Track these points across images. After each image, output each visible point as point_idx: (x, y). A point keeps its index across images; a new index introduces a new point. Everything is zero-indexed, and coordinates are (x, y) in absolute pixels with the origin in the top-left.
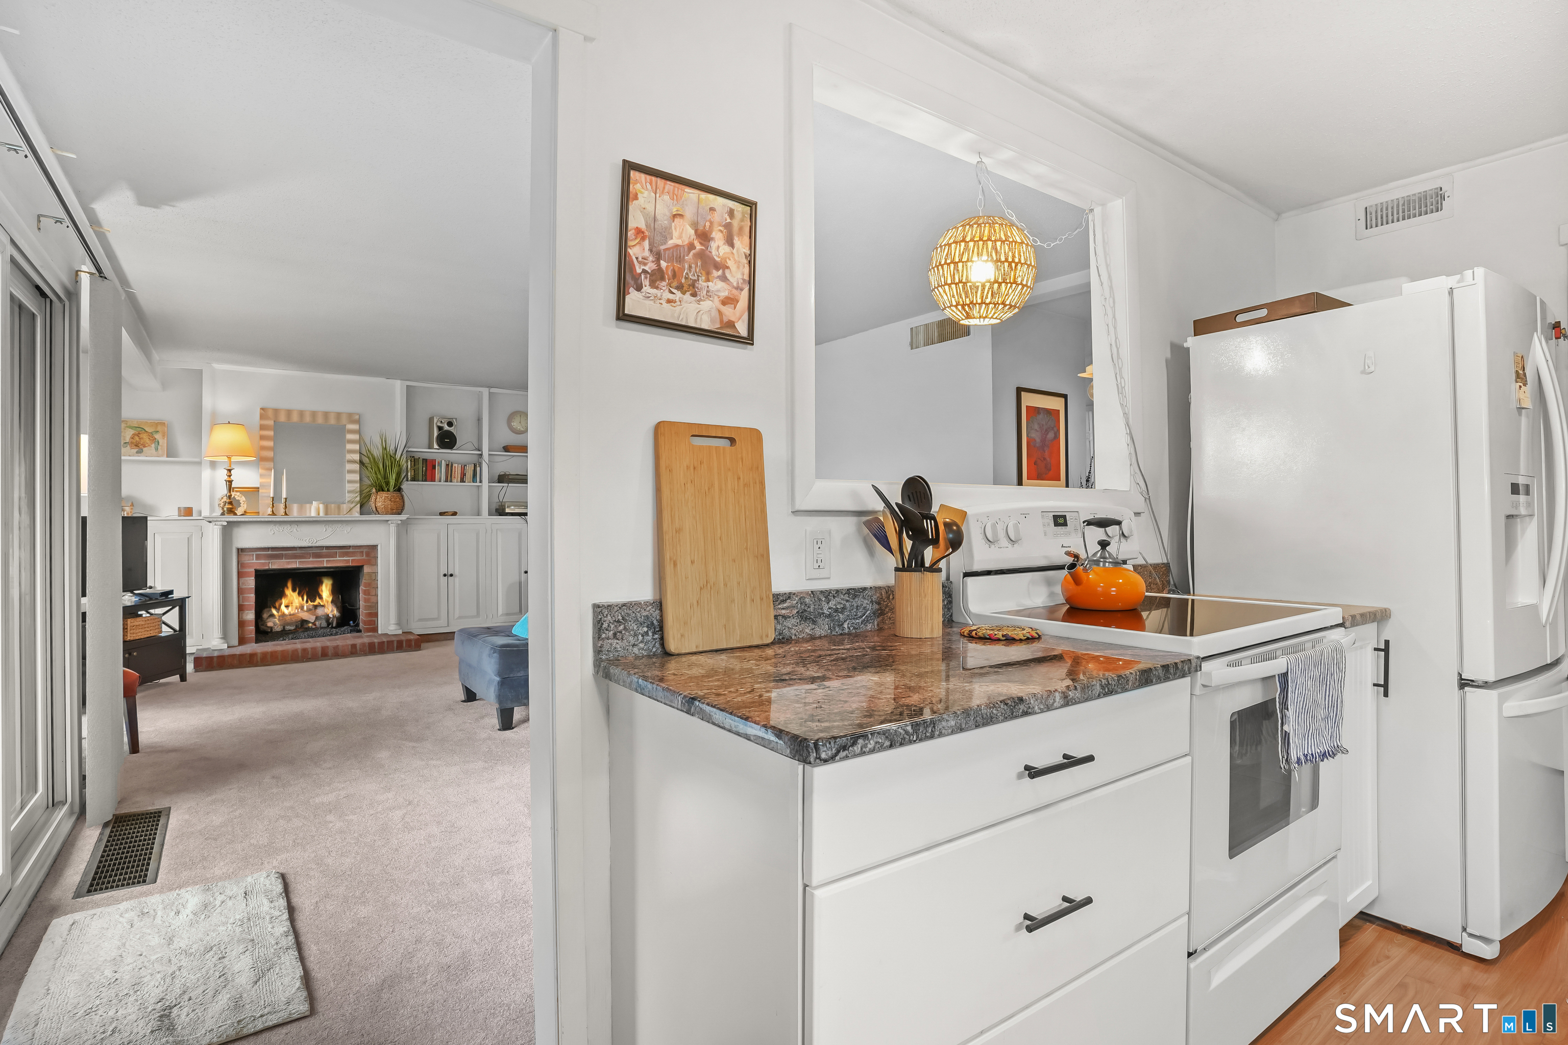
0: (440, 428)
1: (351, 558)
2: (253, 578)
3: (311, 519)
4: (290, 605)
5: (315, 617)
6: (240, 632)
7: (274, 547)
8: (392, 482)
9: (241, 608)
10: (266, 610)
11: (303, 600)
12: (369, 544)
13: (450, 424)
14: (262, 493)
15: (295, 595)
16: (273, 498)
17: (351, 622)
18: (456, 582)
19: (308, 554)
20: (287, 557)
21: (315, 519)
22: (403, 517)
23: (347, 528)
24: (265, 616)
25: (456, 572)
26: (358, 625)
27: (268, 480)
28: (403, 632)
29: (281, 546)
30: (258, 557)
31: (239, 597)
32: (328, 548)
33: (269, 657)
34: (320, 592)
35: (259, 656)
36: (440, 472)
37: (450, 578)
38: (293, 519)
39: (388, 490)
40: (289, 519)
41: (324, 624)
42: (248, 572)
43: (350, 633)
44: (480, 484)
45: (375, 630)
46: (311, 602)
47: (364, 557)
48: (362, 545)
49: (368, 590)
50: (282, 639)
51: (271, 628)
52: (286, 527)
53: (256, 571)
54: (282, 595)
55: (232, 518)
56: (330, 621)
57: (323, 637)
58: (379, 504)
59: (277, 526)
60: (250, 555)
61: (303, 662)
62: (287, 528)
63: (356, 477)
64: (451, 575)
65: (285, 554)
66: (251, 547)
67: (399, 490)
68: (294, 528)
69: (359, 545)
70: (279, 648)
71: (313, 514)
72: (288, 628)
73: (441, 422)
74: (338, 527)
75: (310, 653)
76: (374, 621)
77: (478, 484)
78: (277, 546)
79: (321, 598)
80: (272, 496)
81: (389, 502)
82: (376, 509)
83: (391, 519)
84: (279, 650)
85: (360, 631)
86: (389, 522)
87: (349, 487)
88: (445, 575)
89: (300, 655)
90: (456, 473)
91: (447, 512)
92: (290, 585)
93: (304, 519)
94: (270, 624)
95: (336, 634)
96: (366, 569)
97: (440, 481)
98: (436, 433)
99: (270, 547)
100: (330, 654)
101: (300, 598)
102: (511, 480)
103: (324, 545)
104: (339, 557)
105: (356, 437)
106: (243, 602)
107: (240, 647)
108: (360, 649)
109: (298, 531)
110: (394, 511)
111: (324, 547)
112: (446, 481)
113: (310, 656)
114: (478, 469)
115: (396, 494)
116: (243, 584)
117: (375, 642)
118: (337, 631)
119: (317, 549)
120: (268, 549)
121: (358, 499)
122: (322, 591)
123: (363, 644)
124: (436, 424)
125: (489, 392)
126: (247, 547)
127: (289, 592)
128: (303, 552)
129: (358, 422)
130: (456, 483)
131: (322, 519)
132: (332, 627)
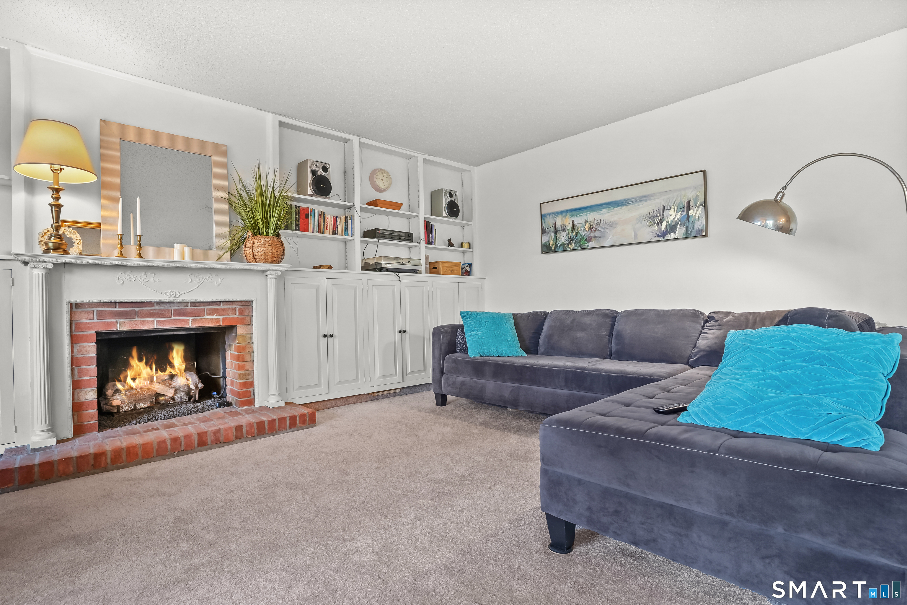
0: (314, 173)
1: (221, 317)
2: (94, 344)
3: (175, 265)
4: (137, 377)
5: (173, 390)
6: (76, 417)
7: (123, 301)
8: (272, 225)
9: (76, 385)
10: (110, 384)
11: (151, 369)
12: (243, 300)
13: (325, 169)
14: (105, 230)
15: (142, 365)
16: (122, 235)
17: (215, 394)
18: (334, 342)
19: (168, 311)
20: (141, 315)
21: (180, 265)
22: (283, 266)
23: (217, 279)
24: (109, 392)
25: (335, 333)
26: (224, 396)
27: (113, 214)
28: (286, 403)
29: (133, 301)
30: (100, 315)
31: (72, 370)
32: (193, 303)
33: (124, 455)
34: (171, 360)
35: (109, 455)
36: (313, 222)
37: (330, 339)
38: (151, 264)
39: (267, 234)
40: (146, 264)
41: (185, 398)
42: (87, 335)
43: (220, 407)
44: (352, 238)
45: (251, 402)
46: (162, 372)
47: (237, 315)
48: (235, 300)
49: (242, 355)
50: (134, 422)
51: (118, 407)
52: (139, 276)
53: (98, 334)
54: (126, 365)
55: (61, 258)
56: (192, 393)
57: (188, 415)
58: (257, 250)
59: (128, 273)
60: (89, 312)
61: (174, 456)
62: (141, 276)
63: (225, 219)
64: (331, 336)
65: (139, 312)
66: (91, 301)
67: (278, 235)
68: (151, 276)
69: (231, 300)
70: (137, 440)
71: (176, 257)
72: (140, 405)
73: (316, 165)
74: (206, 278)
75: (183, 443)
76: (250, 392)
77: (349, 237)
78: (128, 301)
79: (172, 366)
80: (120, 232)
81: (270, 248)
82: (254, 257)
83: (271, 268)
84: (137, 443)
85: (229, 404)
86: (268, 273)
87: (216, 230)
88: (325, 336)
89: (169, 447)
90: (329, 224)
91: (323, 266)
92: (135, 353)
93: (165, 264)
94: (116, 403)
95: (203, 410)
96: (240, 330)
97: (313, 232)
98: (310, 178)
99: (118, 301)
100: (209, 441)
101: (148, 369)
102: (381, 235)
103: (190, 300)
104: (208, 315)
105: (224, 171)
106: (79, 376)
107: (77, 440)
108: (247, 431)
109: (155, 281)
110: (275, 259)
111: (188, 302)
112: (319, 232)
113: (182, 448)
114: (349, 221)
115: (276, 239)
116: (79, 351)
117: (263, 422)
118: (202, 405)
119: (179, 305)
120: (115, 303)
121: (228, 245)
122: (173, 358)
123: (251, 425)
124: (310, 167)
125: (360, 142)
126: (85, 301)
127: (134, 362)
128: (162, 308)
129: (224, 154)
130: (328, 234)
131: (185, 265)
132: (195, 401)
